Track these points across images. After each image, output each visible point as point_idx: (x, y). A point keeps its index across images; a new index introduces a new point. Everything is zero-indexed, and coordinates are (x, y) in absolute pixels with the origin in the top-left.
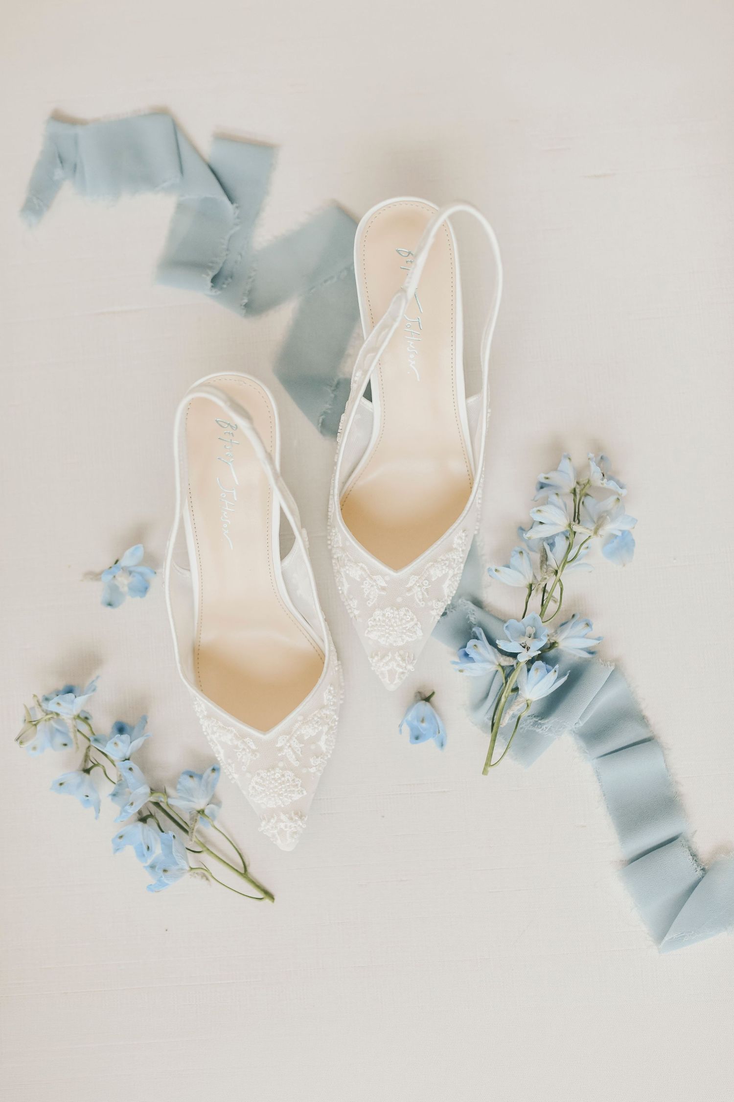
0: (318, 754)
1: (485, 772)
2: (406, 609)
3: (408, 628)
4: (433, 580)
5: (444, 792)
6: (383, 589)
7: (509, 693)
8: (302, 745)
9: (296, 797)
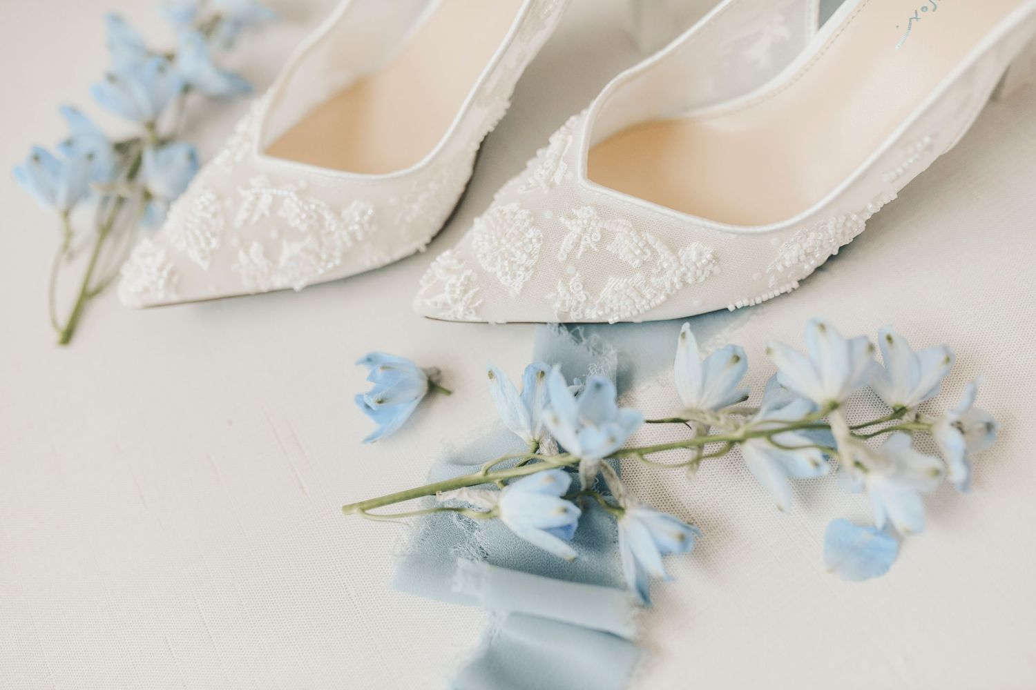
0: (270, 253)
1: (348, 508)
2: (541, 236)
3: (515, 259)
4: (609, 248)
5: (302, 488)
6: (552, 186)
7: (497, 478)
8: (267, 213)
9: (194, 255)
